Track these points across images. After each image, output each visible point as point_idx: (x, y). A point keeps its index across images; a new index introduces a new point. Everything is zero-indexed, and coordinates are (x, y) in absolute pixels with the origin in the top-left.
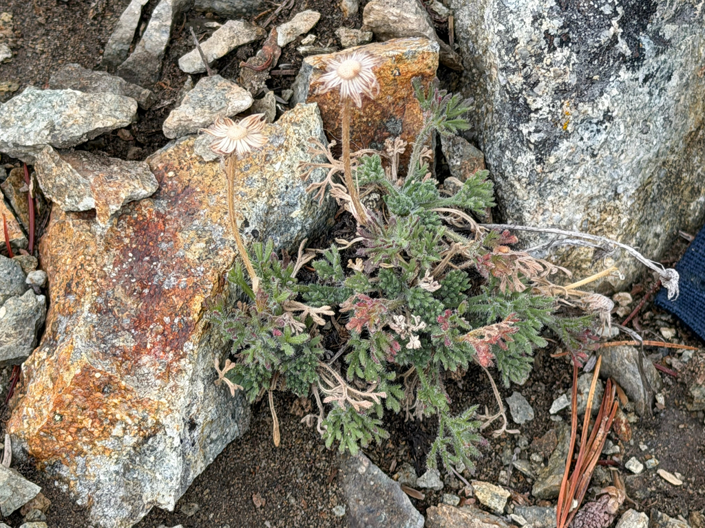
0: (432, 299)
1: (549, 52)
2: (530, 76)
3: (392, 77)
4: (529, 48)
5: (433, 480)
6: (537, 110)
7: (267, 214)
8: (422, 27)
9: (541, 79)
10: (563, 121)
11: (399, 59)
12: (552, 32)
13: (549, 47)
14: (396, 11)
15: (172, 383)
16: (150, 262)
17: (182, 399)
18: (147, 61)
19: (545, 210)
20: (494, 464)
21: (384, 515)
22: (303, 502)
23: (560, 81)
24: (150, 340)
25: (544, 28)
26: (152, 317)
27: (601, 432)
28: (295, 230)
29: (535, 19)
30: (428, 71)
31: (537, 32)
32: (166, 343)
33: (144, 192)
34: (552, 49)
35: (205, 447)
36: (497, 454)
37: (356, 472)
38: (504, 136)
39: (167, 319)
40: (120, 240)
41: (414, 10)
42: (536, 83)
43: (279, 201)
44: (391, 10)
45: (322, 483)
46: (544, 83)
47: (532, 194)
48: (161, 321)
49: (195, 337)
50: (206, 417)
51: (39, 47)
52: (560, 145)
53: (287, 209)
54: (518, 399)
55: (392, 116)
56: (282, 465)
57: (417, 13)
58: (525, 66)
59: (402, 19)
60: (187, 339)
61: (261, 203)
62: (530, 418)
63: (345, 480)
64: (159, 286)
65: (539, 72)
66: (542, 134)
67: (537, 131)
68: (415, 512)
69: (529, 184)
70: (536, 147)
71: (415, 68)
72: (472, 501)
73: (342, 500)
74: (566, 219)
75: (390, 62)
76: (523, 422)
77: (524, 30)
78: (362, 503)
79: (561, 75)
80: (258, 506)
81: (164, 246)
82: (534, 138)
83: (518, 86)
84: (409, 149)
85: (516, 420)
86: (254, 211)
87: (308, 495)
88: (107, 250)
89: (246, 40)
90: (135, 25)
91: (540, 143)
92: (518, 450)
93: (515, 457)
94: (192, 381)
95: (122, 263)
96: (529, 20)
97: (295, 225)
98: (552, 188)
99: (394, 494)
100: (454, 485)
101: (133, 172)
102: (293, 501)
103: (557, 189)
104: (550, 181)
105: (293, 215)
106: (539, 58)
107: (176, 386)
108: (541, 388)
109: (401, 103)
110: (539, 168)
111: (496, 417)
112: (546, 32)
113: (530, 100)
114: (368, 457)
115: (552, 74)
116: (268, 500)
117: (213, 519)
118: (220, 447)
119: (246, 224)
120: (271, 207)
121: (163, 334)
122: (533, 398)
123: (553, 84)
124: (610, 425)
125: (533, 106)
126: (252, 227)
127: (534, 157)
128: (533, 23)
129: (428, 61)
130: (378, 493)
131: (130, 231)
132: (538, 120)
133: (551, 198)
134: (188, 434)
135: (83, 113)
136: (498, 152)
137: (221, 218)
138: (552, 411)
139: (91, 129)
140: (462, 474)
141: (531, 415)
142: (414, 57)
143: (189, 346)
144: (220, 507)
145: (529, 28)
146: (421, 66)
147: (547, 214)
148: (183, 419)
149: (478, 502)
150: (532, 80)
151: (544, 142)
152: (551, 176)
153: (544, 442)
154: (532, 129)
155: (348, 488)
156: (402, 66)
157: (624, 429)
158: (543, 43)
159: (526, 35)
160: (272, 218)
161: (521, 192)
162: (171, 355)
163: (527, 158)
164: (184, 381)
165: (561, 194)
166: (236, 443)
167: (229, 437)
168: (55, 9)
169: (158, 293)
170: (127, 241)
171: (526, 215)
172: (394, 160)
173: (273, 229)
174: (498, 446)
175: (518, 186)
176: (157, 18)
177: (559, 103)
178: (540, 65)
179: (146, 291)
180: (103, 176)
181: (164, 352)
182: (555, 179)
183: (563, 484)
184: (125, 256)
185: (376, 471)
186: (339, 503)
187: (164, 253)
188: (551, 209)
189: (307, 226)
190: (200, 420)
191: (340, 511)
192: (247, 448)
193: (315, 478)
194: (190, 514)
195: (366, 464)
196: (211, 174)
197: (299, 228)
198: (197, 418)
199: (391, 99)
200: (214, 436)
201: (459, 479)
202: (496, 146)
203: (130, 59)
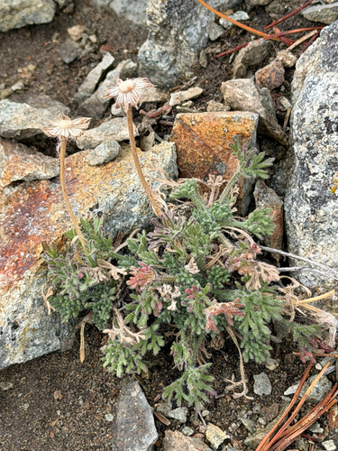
0: (192, 279)
1: (328, 133)
2: (312, 148)
3: (223, 133)
4: (312, 126)
5: (180, 415)
6: (314, 174)
7: (115, 205)
8: (256, 105)
9: (320, 152)
10: (333, 186)
11: (229, 121)
12: (332, 119)
13: (328, 130)
14: (240, 91)
15: (8, 294)
16: (27, 217)
17: (10, 306)
18: (97, 105)
19: (316, 251)
20: (232, 417)
21: (135, 427)
22: (87, 405)
23: (332, 156)
24: (8, 264)
25: (325, 115)
26: (14, 251)
27: (313, 415)
28: (133, 221)
29: (321, 108)
30: (247, 133)
31: (320, 116)
32: (16, 268)
33: (44, 175)
34: (330, 132)
35: (27, 347)
36: (236, 411)
37: (130, 394)
38: (295, 191)
39: (22, 254)
40: (18, 200)
41: (252, 93)
42: (316, 154)
43: (125, 198)
44: (238, 90)
45: (105, 396)
46: (321, 155)
47: (307, 236)
48: (19, 254)
49: (34, 268)
50: (29, 325)
51: (42, 88)
52: (329, 203)
53: (130, 204)
54: (263, 377)
55: (220, 161)
56: (84, 377)
57: (254, 95)
58: (308, 139)
59: (245, 99)
60: (29, 268)
61: (113, 197)
62: (267, 393)
63: (121, 398)
64: (26, 232)
65: (318, 147)
66: (315, 192)
67: (313, 189)
68: (154, 430)
69: (305, 228)
70: (311, 201)
71: (239, 129)
72: (201, 435)
73: (114, 411)
74: (331, 261)
75: (223, 122)
76: (260, 394)
77: (311, 113)
78: (124, 415)
79: (333, 152)
80: (56, 398)
81: (41, 209)
82: (310, 194)
83: (304, 154)
84: (225, 184)
85: (255, 391)
86: (106, 201)
87: (94, 401)
88: (6, 204)
89: (154, 100)
90: (96, 82)
91: (314, 198)
92: (250, 412)
93: (245, 416)
94: (23, 296)
95: (12, 213)
96: (316, 108)
97: (133, 217)
98: (323, 236)
99: (147, 415)
100: (196, 422)
101: (42, 161)
102: (81, 402)
103: (327, 237)
104: (321, 230)
105: (133, 210)
106: (320, 136)
107: (10, 296)
108: (284, 375)
109: (227, 153)
110: (312, 218)
111: (239, 383)
112: (327, 118)
113: (310, 165)
114: (141, 386)
115: (327, 150)
116: (65, 396)
117: (20, 398)
118: (41, 352)
119: (97, 206)
120: (119, 201)
121: (16, 262)
122: (276, 381)
123: (328, 157)
124: (322, 412)
125: (312, 171)
126: (100, 210)
127: (310, 209)
128: (319, 110)
129: (248, 126)
130: (137, 411)
131: (27, 197)
132: (314, 181)
133: (322, 243)
134: (10, 331)
135: (24, 118)
136: (290, 202)
137: (83, 200)
138: (285, 393)
139: (25, 128)
140: (204, 418)
141: (268, 391)
142: (239, 121)
143: (28, 273)
144: (29, 391)
145: (315, 113)
146: (243, 128)
147: (317, 254)
148: (8, 319)
149: (205, 437)
150: (313, 151)
151: (317, 198)
152: (322, 226)
153: (269, 411)
154: (309, 187)
155: (121, 403)
156: (230, 126)
157: (334, 419)
158: (323, 125)
159: (311, 117)
160: (118, 208)
161: (299, 233)
162: (16, 276)
163: (306, 208)
164: (16, 294)
165: (330, 242)
166: (57, 353)
167: (51, 347)
168: (60, 68)
169: (24, 236)
170: (22, 202)
171: (301, 250)
172: (213, 190)
173: (118, 216)
174: (238, 407)
175: (298, 228)
176: (109, 79)
177: (331, 173)
178: (320, 141)
179: (17, 234)
180: (20, 158)
181: (13, 274)
182: (325, 229)
183: (265, 440)
184: (16, 210)
185: (142, 397)
186: (112, 412)
187: (39, 213)
188: (320, 251)
189: (142, 220)
190: (23, 325)
191: (109, 418)
192: (65, 359)
193: (102, 391)
194: (5, 389)
195: (138, 391)
196: (92, 173)
197: (135, 220)
198: (21, 323)
199: (221, 148)
200: (37, 342)
201: (201, 420)
202: (290, 198)
203: (86, 102)
